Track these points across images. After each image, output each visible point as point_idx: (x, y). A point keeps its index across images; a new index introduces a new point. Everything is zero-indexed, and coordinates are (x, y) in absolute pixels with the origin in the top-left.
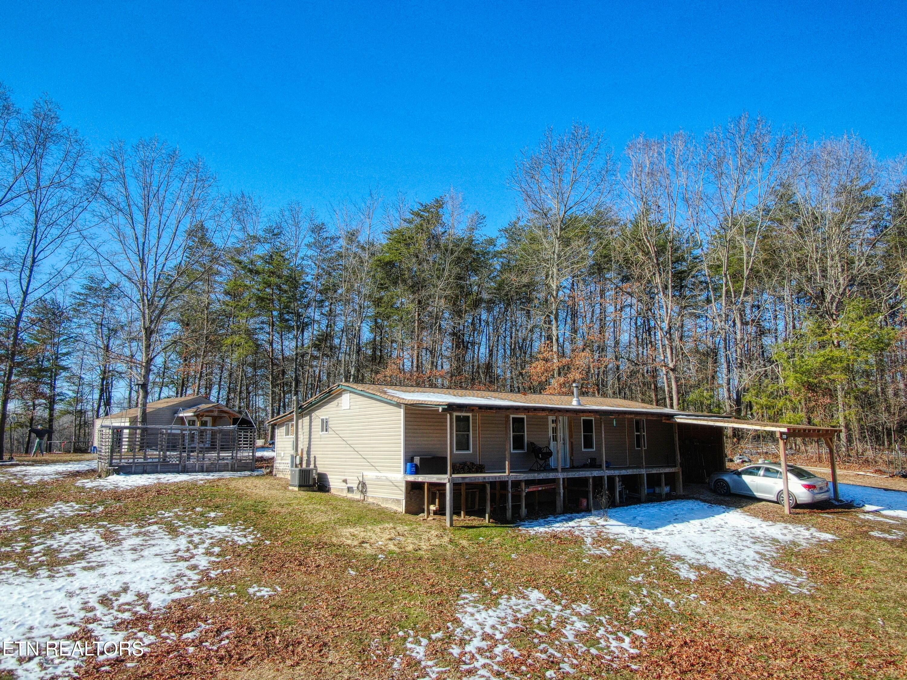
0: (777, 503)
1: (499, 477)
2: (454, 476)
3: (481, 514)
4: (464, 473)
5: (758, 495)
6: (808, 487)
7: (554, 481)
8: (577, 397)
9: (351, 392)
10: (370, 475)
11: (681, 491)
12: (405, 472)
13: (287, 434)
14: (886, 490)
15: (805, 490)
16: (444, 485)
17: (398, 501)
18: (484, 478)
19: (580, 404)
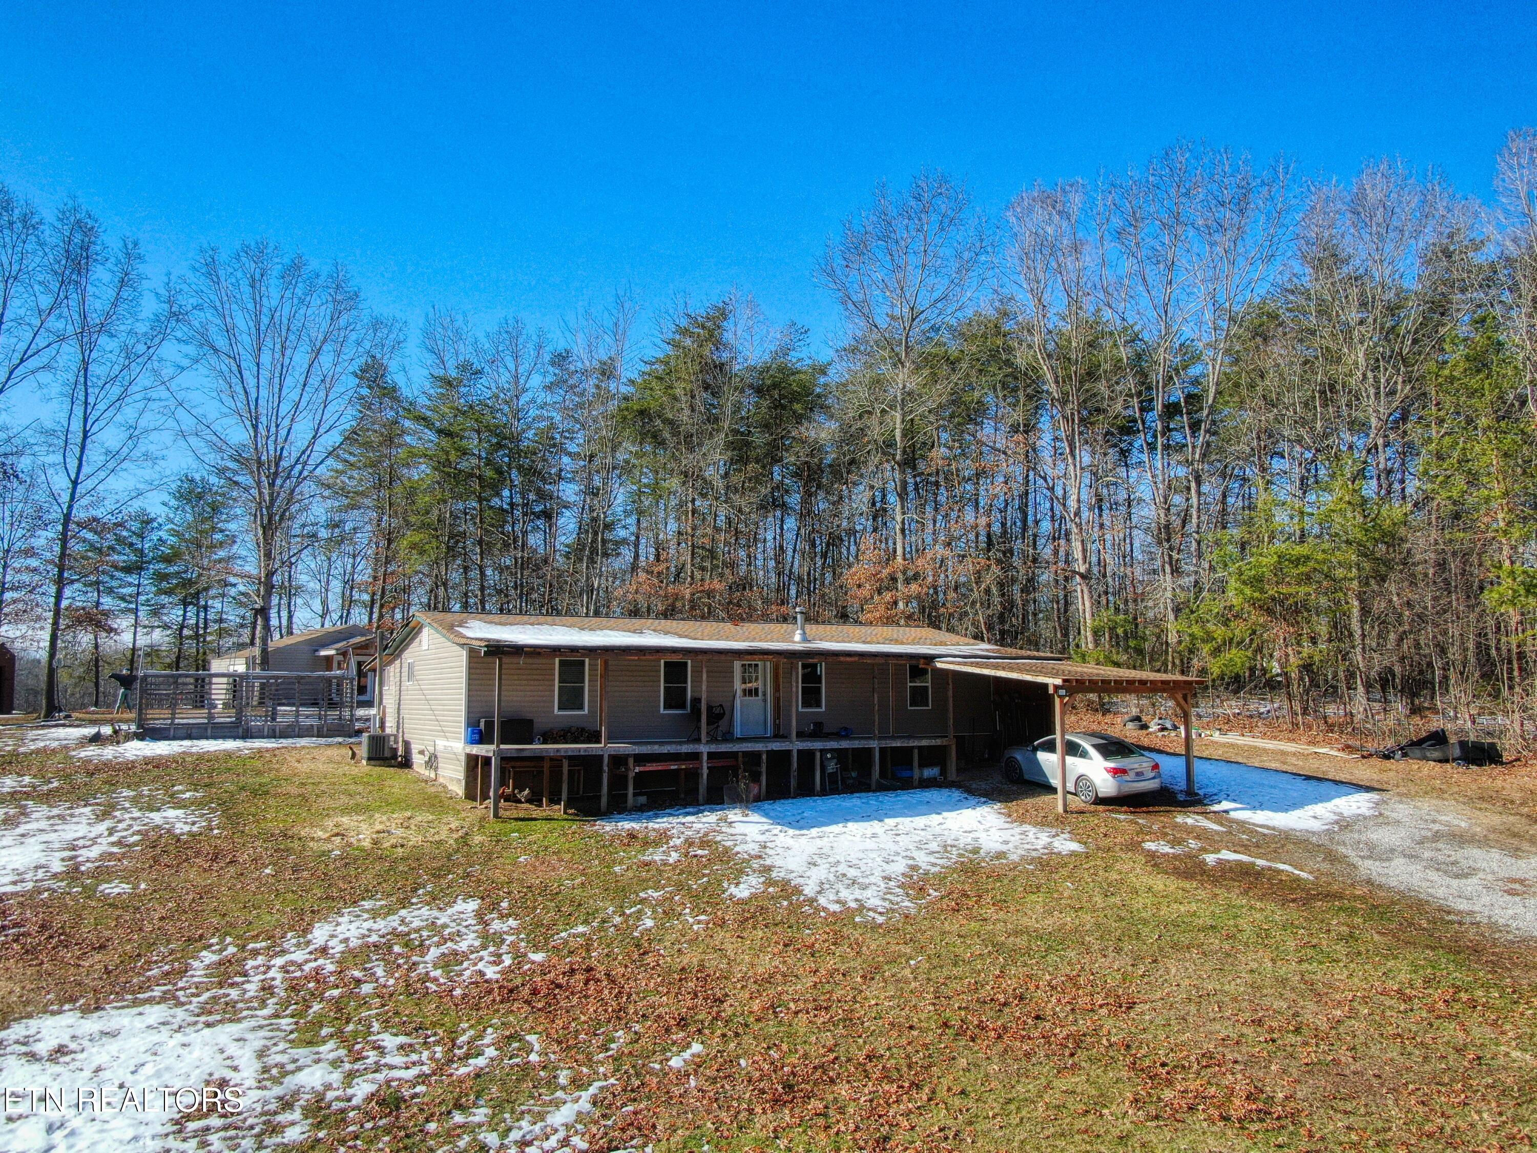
5: (1053, 782)
6: (1116, 772)
8: (803, 629)
9: (427, 626)
10: (440, 744)
11: (952, 775)
12: (466, 740)
15: (1108, 777)
17: (459, 781)
18: (558, 750)
19: (805, 639)
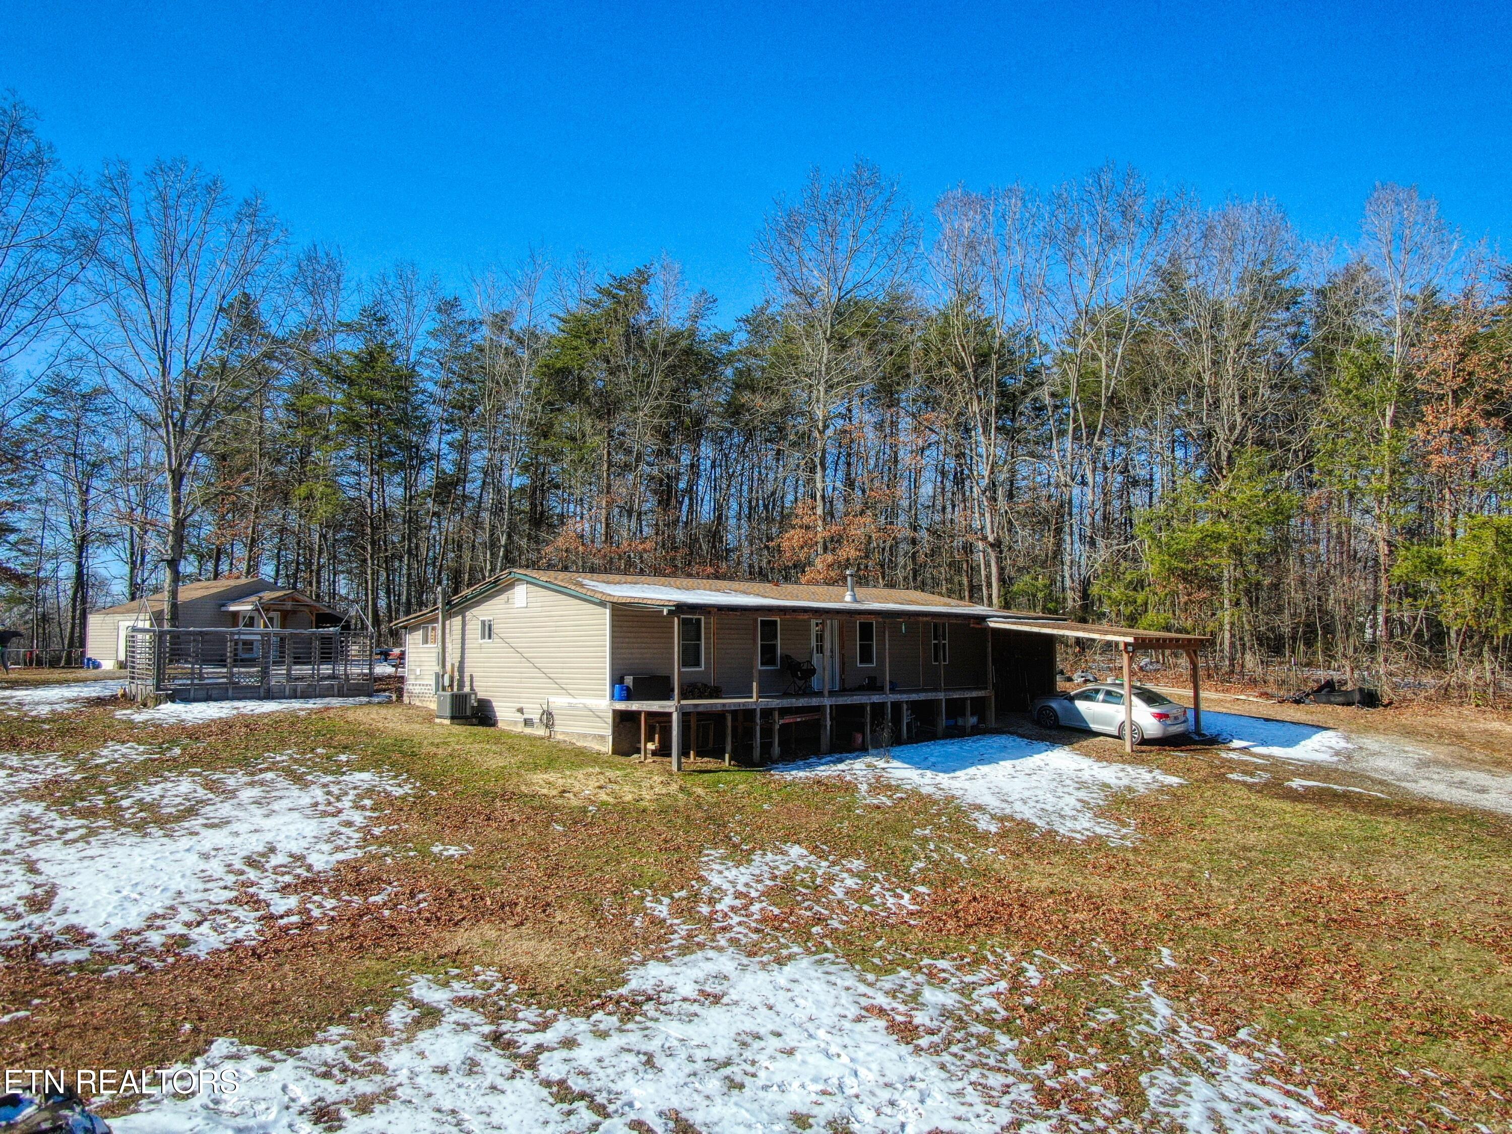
0: (1118, 737)
1: (744, 704)
2: (683, 702)
3: (718, 754)
4: (694, 698)
5: (1094, 727)
6: (1160, 716)
7: (819, 709)
8: (852, 590)
9: (528, 583)
10: (558, 702)
11: (992, 723)
12: (612, 697)
13: (425, 641)
14: (1267, 720)
15: (1155, 721)
16: (669, 715)
17: (602, 737)
18: (724, 705)
19: (855, 600)
